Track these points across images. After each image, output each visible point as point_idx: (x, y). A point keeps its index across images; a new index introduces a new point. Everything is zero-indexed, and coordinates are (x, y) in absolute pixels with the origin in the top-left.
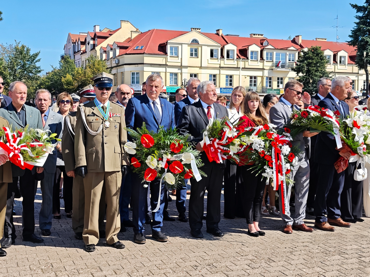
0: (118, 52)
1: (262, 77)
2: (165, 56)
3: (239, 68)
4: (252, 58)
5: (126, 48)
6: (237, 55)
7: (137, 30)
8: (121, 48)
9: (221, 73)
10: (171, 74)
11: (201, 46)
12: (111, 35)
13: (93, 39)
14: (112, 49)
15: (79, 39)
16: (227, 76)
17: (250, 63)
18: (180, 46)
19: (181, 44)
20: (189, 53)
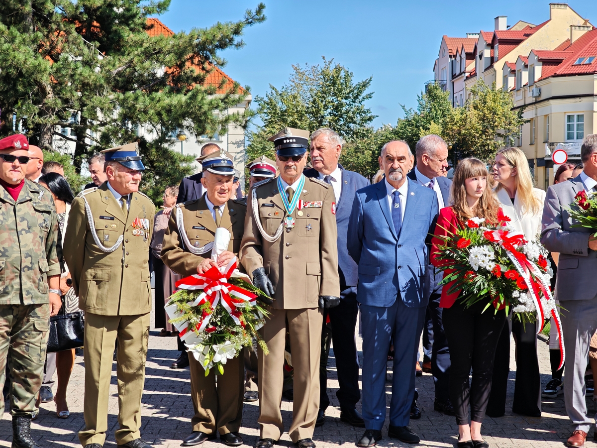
0: (538, 71)
5: (557, 62)
7: (585, 23)
8: (546, 62)
12: (528, 35)
13: (491, 46)
14: (526, 66)
15: (463, 47)
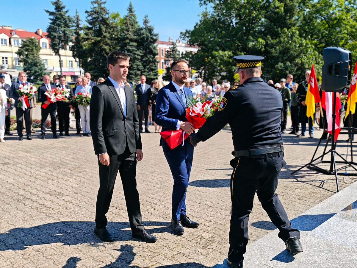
1: (12, 58)
4: (2, 43)
17: (1, 48)
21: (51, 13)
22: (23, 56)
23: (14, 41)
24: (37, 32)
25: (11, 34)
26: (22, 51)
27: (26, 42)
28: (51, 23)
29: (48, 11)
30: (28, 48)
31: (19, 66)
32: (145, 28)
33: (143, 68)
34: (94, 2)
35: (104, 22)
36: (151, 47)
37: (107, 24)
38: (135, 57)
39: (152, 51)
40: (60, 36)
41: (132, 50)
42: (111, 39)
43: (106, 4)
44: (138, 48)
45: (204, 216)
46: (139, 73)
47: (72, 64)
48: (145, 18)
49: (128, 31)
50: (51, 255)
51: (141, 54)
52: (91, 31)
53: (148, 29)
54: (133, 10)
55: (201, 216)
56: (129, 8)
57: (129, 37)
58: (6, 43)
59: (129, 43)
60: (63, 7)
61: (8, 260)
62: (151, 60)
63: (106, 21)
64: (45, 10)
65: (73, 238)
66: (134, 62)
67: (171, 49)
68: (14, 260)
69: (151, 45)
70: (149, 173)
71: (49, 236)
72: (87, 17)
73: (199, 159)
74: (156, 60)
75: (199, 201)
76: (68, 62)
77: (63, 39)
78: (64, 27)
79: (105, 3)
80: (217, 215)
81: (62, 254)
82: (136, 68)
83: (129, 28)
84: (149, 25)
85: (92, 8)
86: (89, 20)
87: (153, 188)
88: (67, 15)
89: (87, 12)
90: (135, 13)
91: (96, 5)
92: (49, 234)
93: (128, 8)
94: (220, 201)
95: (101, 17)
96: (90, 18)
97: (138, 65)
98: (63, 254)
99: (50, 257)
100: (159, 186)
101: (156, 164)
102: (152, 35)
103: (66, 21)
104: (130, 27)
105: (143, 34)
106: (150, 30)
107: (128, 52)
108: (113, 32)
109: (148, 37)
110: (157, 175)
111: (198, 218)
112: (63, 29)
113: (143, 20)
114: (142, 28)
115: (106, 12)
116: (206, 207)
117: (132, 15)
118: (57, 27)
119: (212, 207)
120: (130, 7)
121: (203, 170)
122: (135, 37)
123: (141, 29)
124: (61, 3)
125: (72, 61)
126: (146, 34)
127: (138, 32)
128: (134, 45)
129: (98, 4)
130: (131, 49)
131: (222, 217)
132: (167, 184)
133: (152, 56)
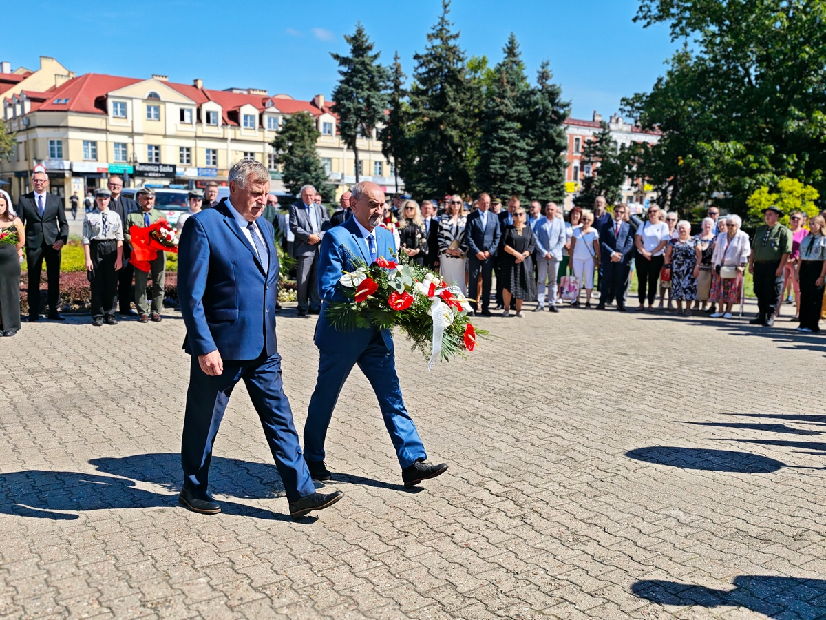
0: (28, 106)
1: (263, 154)
2: (104, 116)
3: (227, 139)
4: (246, 124)
5: (43, 101)
6: (223, 119)
7: (68, 74)
9: (198, 145)
10: (117, 144)
11: (164, 102)
12: (25, 78)
14: (19, 102)
16: (208, 151)
17: (243, 133)
18: (129, 102)
19: (131, 99)
20: (145, 112)
21: (344, 61)
22: (284, 150)
23: (269, 120)
24: (314, 100)
25: (264, 104)
26: (283, 141)
27: (291, 122)
28: (342, 82)
29: (337, 57)
30: (293, 133)
31: (275, 170)
32: (540, 91)
33: (531, 179)
34: (433, 34)
35: (453, 78)
36: (551, 131)
37: (459, 83)
38: (515, 154)
39: (555, 141)
40: (360, 109)
41: (510, 138)
42: (465, 115)
43: (458, 39)
44: (522, 133)
45: (667, 548)
46: (522, 188)
47: (380, 169)
48: (543, 67)
49: (504, 97)
50: (288, 606)
51: (527, 148)
52: (424, 98)
53: (547, 92)
54: (517, 51)
55: (659, 546)
56: (508, 48)
57: (504, 111)
58: (252, 125)
59: (503, 124)
60: (370, 48)
61: (194, 606)
62: (550, 162)
63: (456, 75)
64: (332, 55)
65: (343, 568)
66: (511, 166)
67: (597, 137)
68: (206, 608)
69: (552, 128)
70: (530, 422)
71: (290, 556)
72: (416, 69)
73: (656, 395)
74: (563, 160)
75: (653, 506)
76: (373, 163)
77: (364, 114)
78: (367, 89)
79: (457, 36)
80: (703, 549)
81: (313, 607)
82: (515, 178)
83: (504, 91)
84: (549, 83)
85: (428, 49)
86: (420, 74)
87: (538, 461)
88: (375, 64)
89: (417, 57)
90: (520, 58)
91: (437, 42)
92: (291, 550)
93: (505, 47)
94: (709, 512)
95: (447, 67)
96: (423, 70)
97: (519, 172)
98: (316, 607)
99: (285, 611)
100: (554, 457)
101: (547, 402)
102: (557, 105)
103: (373, 77)
104: (508, 87)
105: (536, 103)
106: (552, 95)
107: (499, 144)
108: (469, 99)
109: (545, 109)
110: (549, 429)
111: (651, 552)
112: (365, 93)
113: (538, 72)
114: (534, 90)
115: (458, 56)
116: (672, 523)
117: (513, 62)
118: (354, 90)
119: (687, 525)
120: (509, 45)
121: (666, 424)
122: (518, 110)
123: (533, 92)
124: (364, 39)
125: (380, 163)
126: (543, 104)
127: (524, 99)
128: (513, 128)
129: (442, 39)
130: (507, 136)
131: (717, 555)
132: (572, 454)
133: (553, 152)
